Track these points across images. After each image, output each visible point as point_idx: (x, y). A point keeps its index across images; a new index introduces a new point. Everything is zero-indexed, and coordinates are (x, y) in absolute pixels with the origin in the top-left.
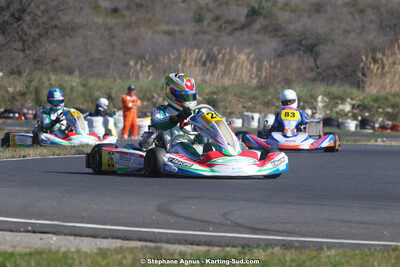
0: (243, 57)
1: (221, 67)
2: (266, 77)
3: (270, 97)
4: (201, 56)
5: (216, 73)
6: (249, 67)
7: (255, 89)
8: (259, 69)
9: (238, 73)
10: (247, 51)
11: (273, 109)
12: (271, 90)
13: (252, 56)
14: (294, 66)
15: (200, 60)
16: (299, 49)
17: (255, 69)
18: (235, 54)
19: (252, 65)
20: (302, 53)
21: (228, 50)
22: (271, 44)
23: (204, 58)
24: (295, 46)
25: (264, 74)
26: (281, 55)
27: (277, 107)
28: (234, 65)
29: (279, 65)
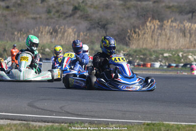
0: (70, 30)
1: (60, 35)
4: (50, 30)
5: (57, 38)
6: (73, 35)
9: (68, 38)
10: (72, 27)
13: (75, 30)
14: (96, 35)
15: (49, 32)
16: (98, 27)
17: (76, 36)
18: (67, 29)
19: (75, 34)
20: (99, 29)
21: (63, 27)
22: (84, 24)
23: (51, 31)
24: (96, 25)
26: (89, 30)
28: (66, 34)
29: (88, 34)
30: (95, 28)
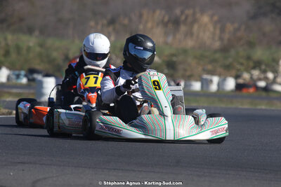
2: (229, 40)
3: (230, 60)
7: (216, 51)
8: (223, 30)
11: (234, 72)
12: (233, 52)
25: (226, 36)
27: (238, 70)
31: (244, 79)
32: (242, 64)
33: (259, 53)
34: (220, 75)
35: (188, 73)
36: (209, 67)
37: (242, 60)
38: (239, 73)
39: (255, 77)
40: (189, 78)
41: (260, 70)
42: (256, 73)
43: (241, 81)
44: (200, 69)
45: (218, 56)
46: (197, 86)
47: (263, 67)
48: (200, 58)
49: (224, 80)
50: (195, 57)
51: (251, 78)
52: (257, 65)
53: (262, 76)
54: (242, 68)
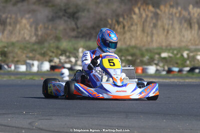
0: (24, 21)
1: (9, 28)
2: (41, 36)
3: (45, 50)
5: (6, 33)
6: (29, 28)
7: (34, 44)
8: (36, 30)
9: (22, 32)
10: (27, 16)
11: (48, 58)
12: (46, 44)
13: (31, 20)
14: (61, 27)
16: (64, 15)
17: (33, 29)
18: (19, 19)
19: (31, 26)
20: (66, 18)
21: (13, 16)
22: (44, 12)
24: (61, 14)
25: (40, 33)
26: (52, 19)
27: (51, 56)
28: (18, 27)
29: (50, 27)
30: (60, 17)
31: (55, 63)
32: (53, 52)
33: (64, 44)
34: (38, 60)
35: (16, 59)
36: (31, 55)
37: (52, 50)
38: (52, 59)
39: (62, 61)
40: (17, 63)
41: (66, 56)
42: (63, 58)
43: (53, 64)
44: (24, 56)
45: (36, 47)
46: (23, 68)
47: (68, 54)
48: (24, 48)
49: (42, 63)
50: (20, 48)
51: (60, 61)
52: (64, 52)
53: (67, 60)
54: (53, 55)
